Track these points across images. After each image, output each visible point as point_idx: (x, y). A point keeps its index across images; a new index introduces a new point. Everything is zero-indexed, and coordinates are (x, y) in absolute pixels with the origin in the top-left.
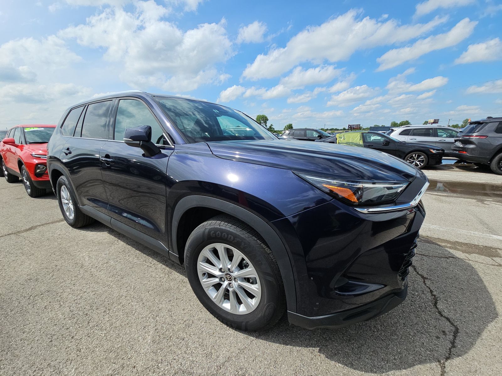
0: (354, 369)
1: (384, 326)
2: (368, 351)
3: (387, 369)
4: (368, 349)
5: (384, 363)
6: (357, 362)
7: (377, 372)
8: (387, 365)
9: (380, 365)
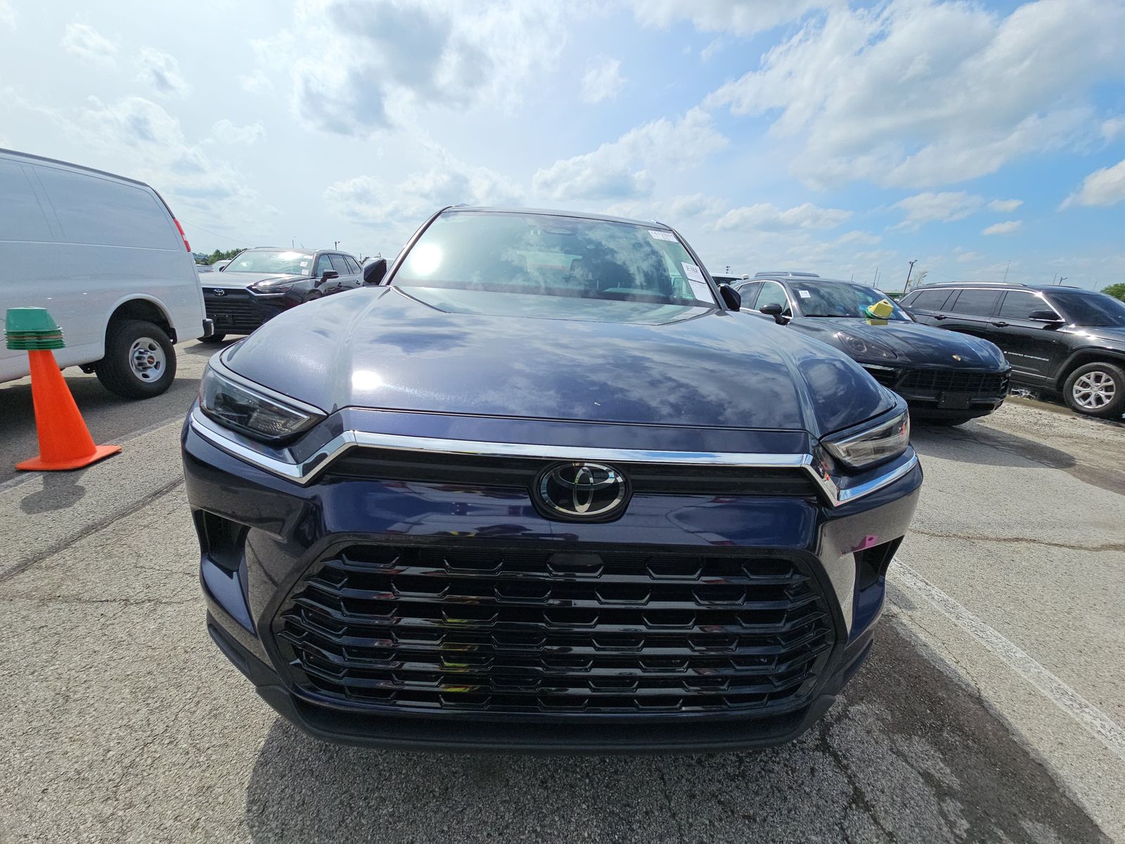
0: (254, 770)
1: (394, 823)
2: (304, 791)
3: (260, 835)
4: (311, 789)
5: (274, 826)
6: (271, 772)
7: (251, 814)
8: (270, 835)
9: (268, 820)
